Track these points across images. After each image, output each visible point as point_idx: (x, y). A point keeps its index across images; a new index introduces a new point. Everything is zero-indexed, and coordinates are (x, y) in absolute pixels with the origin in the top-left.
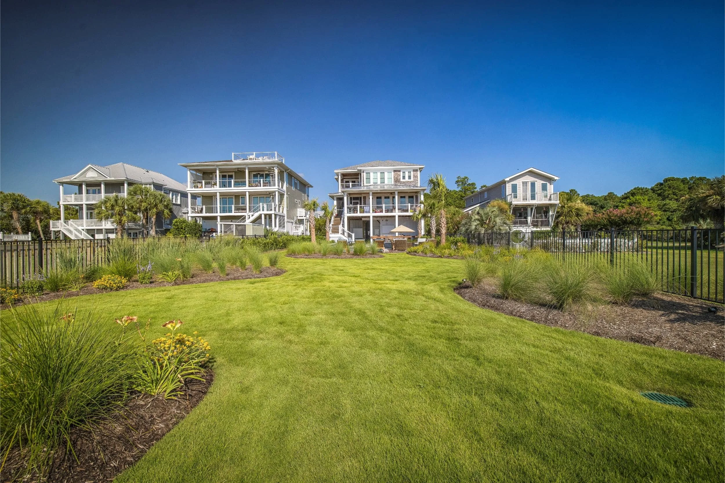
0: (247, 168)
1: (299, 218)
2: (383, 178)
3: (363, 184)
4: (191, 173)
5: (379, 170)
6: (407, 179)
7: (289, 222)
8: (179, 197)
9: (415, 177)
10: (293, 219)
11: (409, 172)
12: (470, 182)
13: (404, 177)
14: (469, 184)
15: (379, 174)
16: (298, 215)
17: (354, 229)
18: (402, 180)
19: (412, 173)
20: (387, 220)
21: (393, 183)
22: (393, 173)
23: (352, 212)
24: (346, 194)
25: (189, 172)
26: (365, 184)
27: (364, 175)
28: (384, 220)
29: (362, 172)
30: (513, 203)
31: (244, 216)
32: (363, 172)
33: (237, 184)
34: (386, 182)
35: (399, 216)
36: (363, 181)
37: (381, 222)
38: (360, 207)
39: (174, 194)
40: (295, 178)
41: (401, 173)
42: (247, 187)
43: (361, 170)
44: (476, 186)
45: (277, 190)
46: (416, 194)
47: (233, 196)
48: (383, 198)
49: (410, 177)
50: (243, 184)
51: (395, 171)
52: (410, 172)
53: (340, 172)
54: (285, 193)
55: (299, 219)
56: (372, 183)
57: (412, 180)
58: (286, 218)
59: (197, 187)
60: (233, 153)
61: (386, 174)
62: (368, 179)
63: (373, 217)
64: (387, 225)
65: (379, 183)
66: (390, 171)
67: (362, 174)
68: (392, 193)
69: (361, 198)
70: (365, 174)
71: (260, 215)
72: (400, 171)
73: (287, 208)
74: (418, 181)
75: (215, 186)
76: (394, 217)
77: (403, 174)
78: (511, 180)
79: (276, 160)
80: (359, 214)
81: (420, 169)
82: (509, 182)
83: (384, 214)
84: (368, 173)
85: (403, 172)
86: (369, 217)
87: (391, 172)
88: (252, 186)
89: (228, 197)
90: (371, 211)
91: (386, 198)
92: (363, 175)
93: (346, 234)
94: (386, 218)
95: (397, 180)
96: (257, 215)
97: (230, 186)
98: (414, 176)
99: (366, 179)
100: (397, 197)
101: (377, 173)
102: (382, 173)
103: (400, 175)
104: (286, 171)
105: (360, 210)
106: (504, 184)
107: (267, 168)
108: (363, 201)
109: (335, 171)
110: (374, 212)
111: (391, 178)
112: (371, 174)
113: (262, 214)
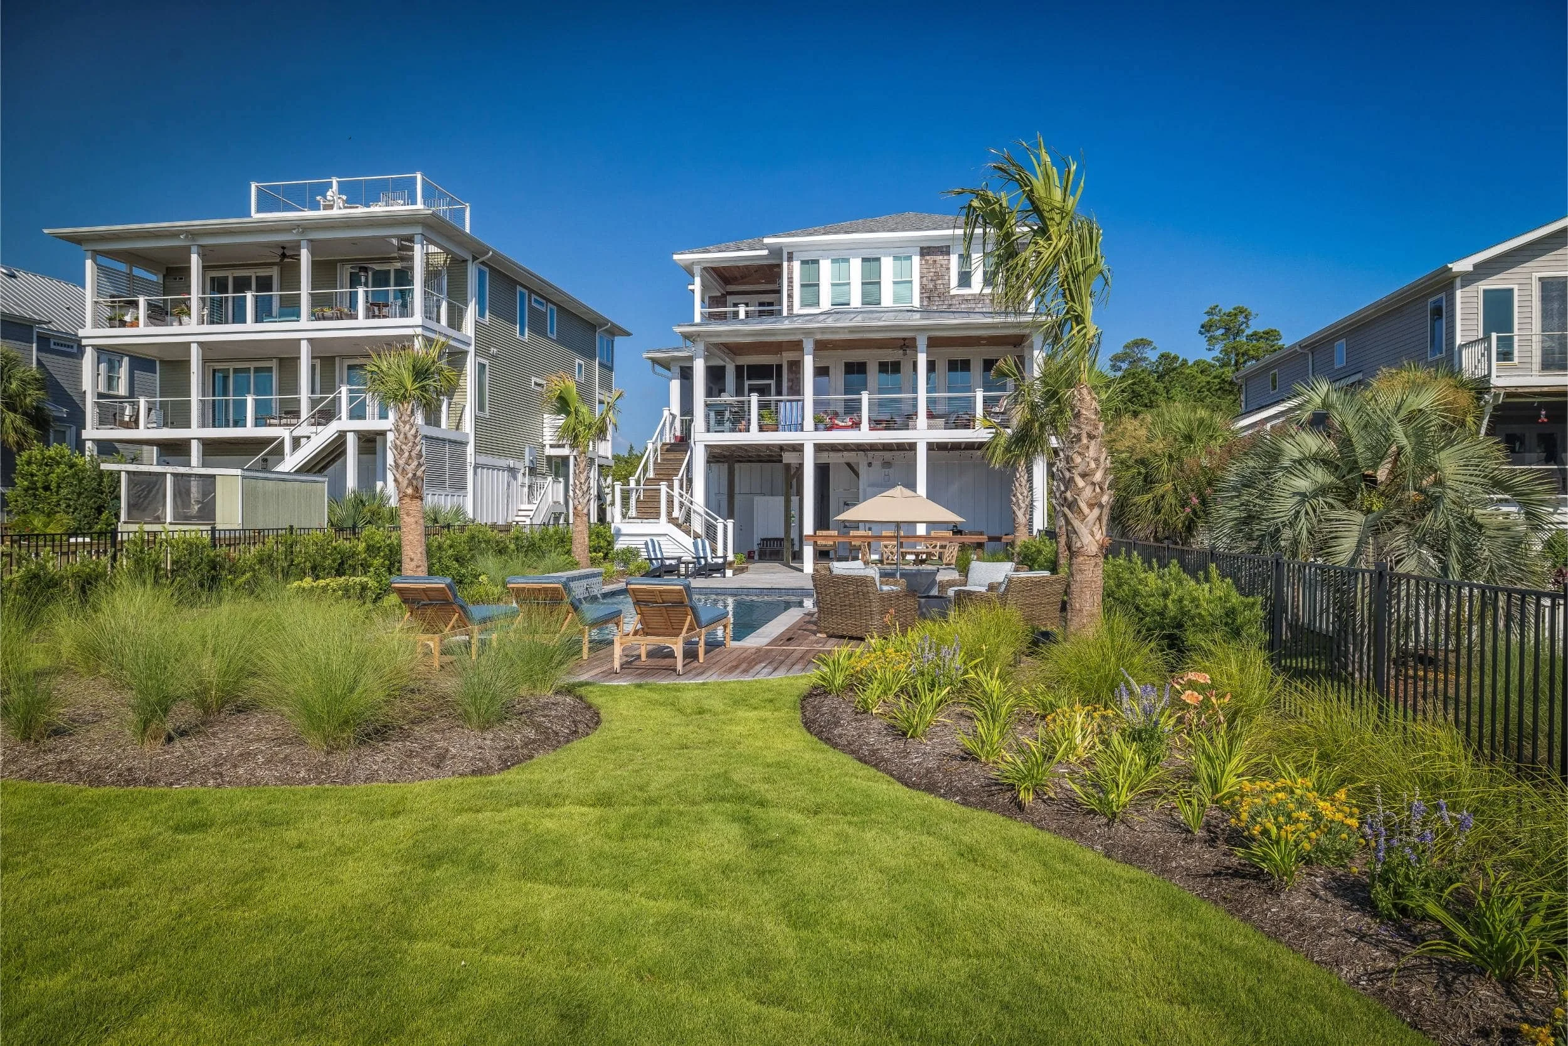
0: (304, 243)
1: (549, 452)
2: (871, 284)
3: (790, 307)
4: (100, 267)
5: (853, 247)
6: (977, 287)
7: (483, 466)
10: (520, 456)
12: (1256, 326)
13: (965, 279)
14: (1255, 334)
15: (856, 264)
16: (548, 440)
18: (954, 290)
20: (887, 464)
21: (916, 303)
22: (916, 259)
23: (728, 425)
24: (700, 347)
25: (89, 263)
26: (797, 310)
27: (794, 273)
28: (877, 464)
29: (785, 257)
30: (1495, 381)
31: (275, 439)
32: (790, 258)
33: (263, 313)
34: (887, 300)
35: (931, 447)
36: (790, 296)
37: (863, 470)
38: (762, 406)
39: (103, 357)
40: (531, 291)
41: (954, 259)
42: (304, 322)
43: (776, 252)
45: (419, 331)
46: (1017, 351)
50: (290, 309)
51: (925, 252)
53: (699, 262)
54: (472, 349)
55: (549, 458)
56: (825, 304)
58: (470, 449)
59: (123, 324)
60: (253, 186)
61: (887, 264)
62: (811, 287)
63: (819, 448)
64: (886, 483)
65: (856, 301)
66: (902, 252)
67: (785, 264)
68: (907, 345)
69: (780, 368)
70: (796, 265)
71: (342, 435)
72: (945, 251)
73: (481, 407)
75: (185, 319)
76: (912, 447)
77: (961, 266)
78: (1484, 270)
79: (420, 206)
80: (754, 436)
82: (1469, 279)
83: (865, 435)
84: (811, 264)
85: (961, 257)
87: (909, 258)
88: (324, 318)
89: (252, 365)
90: (809, 422)
91: (883, 367)
92: (790, 272)
93: (697, 523)
94: (888, 455)
95: (933, 292)
96: (324, 435)
97: (240, 318)
99: (802, 286)
100: (922, 359)
101: (847, 260)
102: (871, 262)
103: (948, 269)
104: (475, 259)
105: (761, 417)
106: (1443, 295)
107: (395, 241)
108: (789, 380)
109: (675, 257)
110: (821, 426)
111: (911, 282)
112: (825, 266)
113: (345, 432)
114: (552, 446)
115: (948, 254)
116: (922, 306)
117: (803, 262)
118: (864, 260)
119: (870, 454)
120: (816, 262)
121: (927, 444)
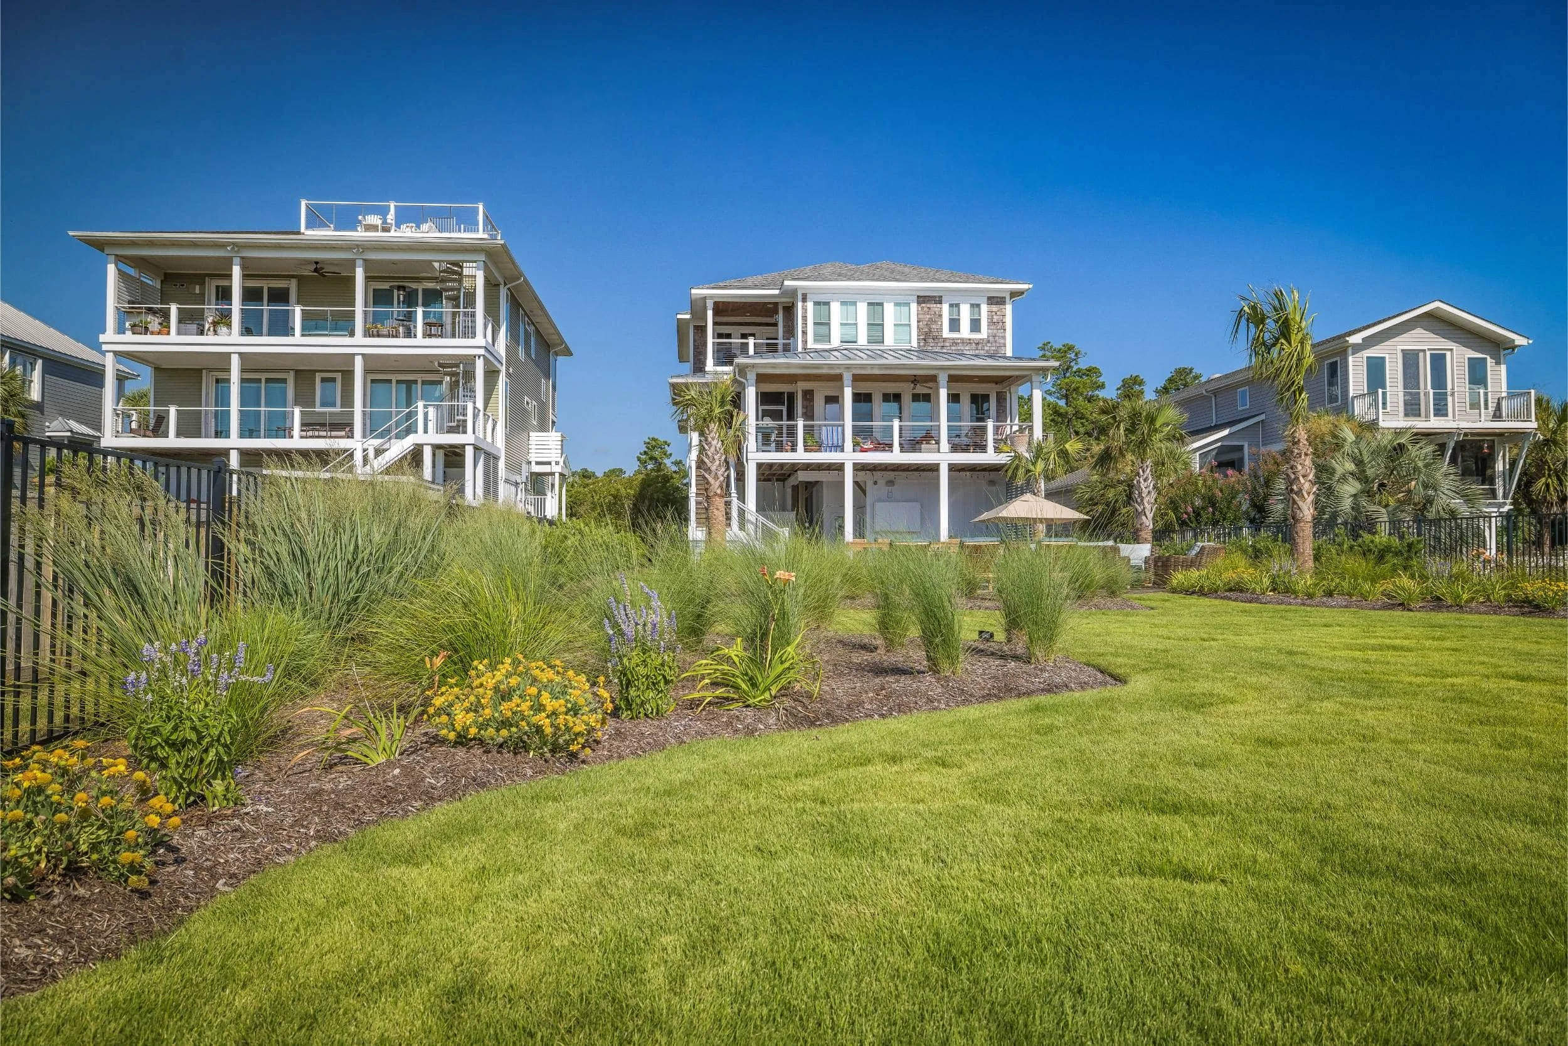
0: (359, 263)
1: (537, 469)
2: (876, 327)
3: (805, 342)
4: (121, 273)
5: (863, 293)
6: (965, 332)
7: (509, 481)
8: (36, 375)
9: (997, 324)
11: (972, 305)
12: (1083, 364)
13: (955, 325)
14: (1079, 371)
15: (862, 308)
16: (533, 458)
18: (946, 333)
19: (984, 308)
20: (890, 483)
21: (915, 344)
22: (914, 306)
23: (774, 446)
24: (752, 377)
25: (111, 269)
26: (811, 345)
27: (806, 313)
28: (881, 482)
29: (800, 297)
30: (1382, 424)
31: (346, 451)
32: (804, 300)
34: (889, 340)
35: (953, 468)
36: (804, 333)
37: (869, 488)
38: (808, 429)
40: (525, 314)
41: (945, 307)
42: (359, 338)
43: (794, 292)
44: (1101, 379)
45: (482, 352)
46: (999, 388)
47: (287, 371)
48: (877, 399)
49: (975, 325)
50: (344, 324)
51: (922, 300)
52: (978, 306)
53: (711, 297)
54: (503, 369)
55: (532, 474)
56: (835, 342)
57: (984, 334)
58: (501, 464)
59: (146, 331)
60: (303, 203)
61: (889, 309)
62: (823, 324)
63: (859, 468)
64: (889, 498)
65: (863, 340)
66: (901, 299)
67: (800, 304)
68: (923, 381)
69: (791, 397)
70: (810, 305)
71: (418, 448)
72: (939, 300)
73: (506, 425)
74: (1004, 338)
75: (223, 329)
76: (934, 468)
77: (951, 313)
79: (481, 235)
80: (801, 456)
81: (1014, 294)
82: (1357, 348)
83: (896, 456)
84: (823, 305)
85: (951, 306)
86: (840, 467)
87: (908, 304)
88: (379, 336)
89: (263, 376)
90: (849, 444)
91: (886, 398)
92: (805, 310)
94: (891, 475)
95: (928, 334)
96: (400, 447)
98: (991, 323)
99: (815, 324)
100: (943, 393)
101: (854, 303)
102: (876, 306)
103: (941, 316)
104: (505, 284)
105: (805, 441)
106: (1338, 359)
107: (436, 265)
108: (803, 407)
109: (694, 291)
110: (858, 448)
111: (909, 325)
112: (835, 307)
113: (422, 445)
114: (538, 463)
115: (940, 303)
116: (919, 346)
117: (816, 303)
118: (869, 304)
119: (878, 474)
120: (827, 304)
121: (949, 465)
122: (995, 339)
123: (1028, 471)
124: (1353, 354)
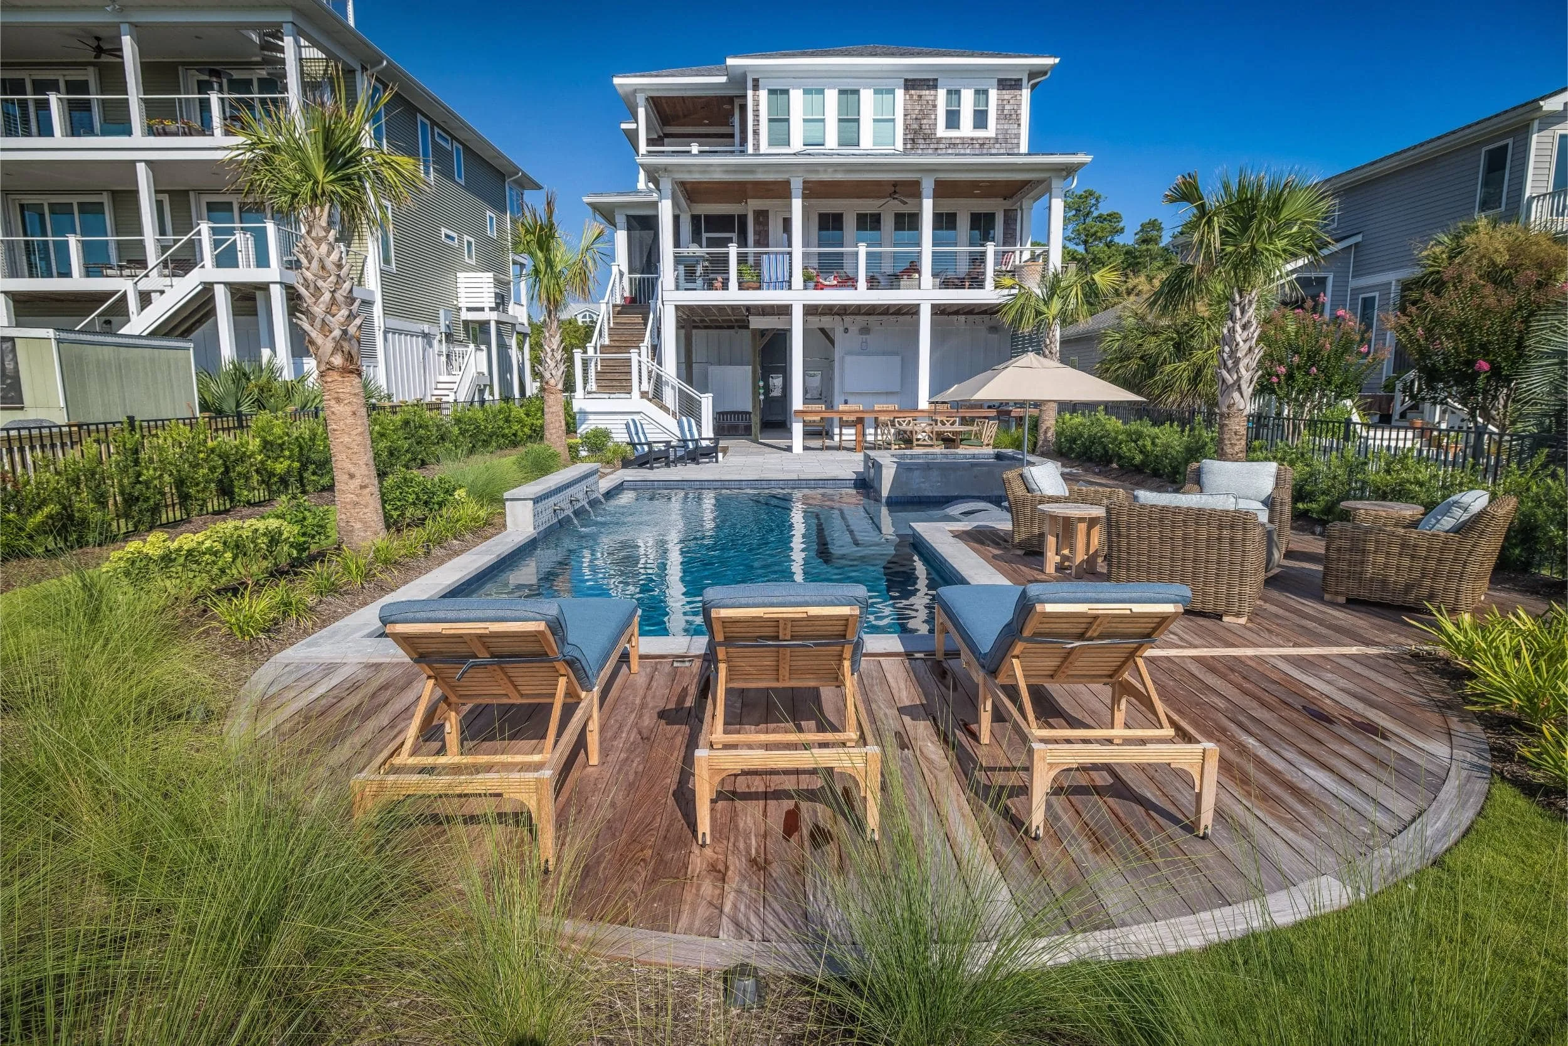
0: (124, 28)
1: (466, 315)
2: (849, 122)
3: (757, 146)
5: (831, 75)
6: (966, 128)
7: (395, 331)
9: (1008, 116)
10: (434, 320)
11: (977, 92)
13: (953, 119)
15: (832, 96)
16: (463, 303)
17: (711, 369)
18: (941, 131)
19: (993, 94)
20: (865, 330)
21: (899, 146)
22: (900, 93)
23: (700, 282)
24: (666, 185)
26: (764, 148)
27: (760, 102)
28: (854, 329)
29: (750, 84)
31: (112, 293)
32: (756, 87)
33: (79, 125)
34: (867, 141)
36: (756, 133)
37: (838, 336)
38: (742, 259)
40: (434, 123)
41: (942, 94)
42: (138, 138)
43: (740, 76)
44: (1121, 225)
46: (1007, 204)
48: (850, 222)
49: (980, 119)
51: (910, 84)
52: (986, 92)
53: (640, 88)
55: (466, 323)
56: (797, 143)
57: (991, 132)
58: (378, 310)
61: (867, 96)
62: (780, 121)
63: (811, 311)
64: (864, 351)
65: (832, 141)
66: (884, 83)
67: (750, 93)
69: (743, 219)
70: (763, 94)
71: (208, 289)
72: (932, 85)
73: (387, 261)
74: (1018, 136)
76: (912, 311)
77: (949, 102)
80: (733, 295)
81: (1033, 74)
82: (1551, 118)
83: (861, 295)
84: (780, 93)
85: (949, 92)
86: (785, 310)
87: (892, 92)
88: (166, 133)
89: (75, 200)
90: (798, 279)
91: (862, 220)
92: (757, 104)
93: (670, 398)
94: (866, 320)
95: (918, 131)
96: (183, 288)
97: (44, 128)
98: (1002, 116)
99: (770, 120)
101: (821, 92)
102: (849, 94)
103: (935, 106)
104: (364, 69)
105: (740, 273)
106: (1510, 141)
107: (255, 38)
108: (755, 234)
109: (617, 81)
110: (812, 284)
111: (893, 120)
112: (796, 96)
113: (212, 284)
114: (469, 309)
115: (935, 87)
116: (905, 149)
117: (772, 92)
118: (842, 92)
119: (847, 319)
120: (786, 92)
121: (933, 306)
122: (1006, 140)
123: (1038, 313)
124: (1540, 130)
